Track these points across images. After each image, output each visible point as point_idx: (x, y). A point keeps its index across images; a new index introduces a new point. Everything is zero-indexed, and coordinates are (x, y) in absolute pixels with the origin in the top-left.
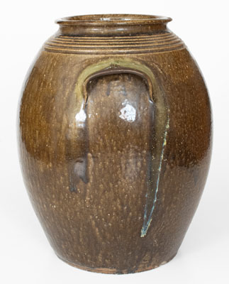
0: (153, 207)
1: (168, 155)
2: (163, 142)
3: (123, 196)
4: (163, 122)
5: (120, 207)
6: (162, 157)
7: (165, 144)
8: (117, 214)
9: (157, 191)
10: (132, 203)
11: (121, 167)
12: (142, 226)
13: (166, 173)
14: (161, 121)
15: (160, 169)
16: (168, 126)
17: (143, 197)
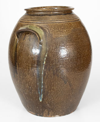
0: (42, 90)
1: (46, 68)
2: (44, 62)
3: (29, 82)
4: (44, 53)
5: (28, 87)
6: (43, 68)
7: (45, 63)
8: (28, 90)
9: (42, 83)
10: (32, 86)
11: (27, 70)
12: (39, 97)
13: (46, 76)
14: (43, 53)
15: (43, 74)
16: (46, 56)
17: (36, 84)
